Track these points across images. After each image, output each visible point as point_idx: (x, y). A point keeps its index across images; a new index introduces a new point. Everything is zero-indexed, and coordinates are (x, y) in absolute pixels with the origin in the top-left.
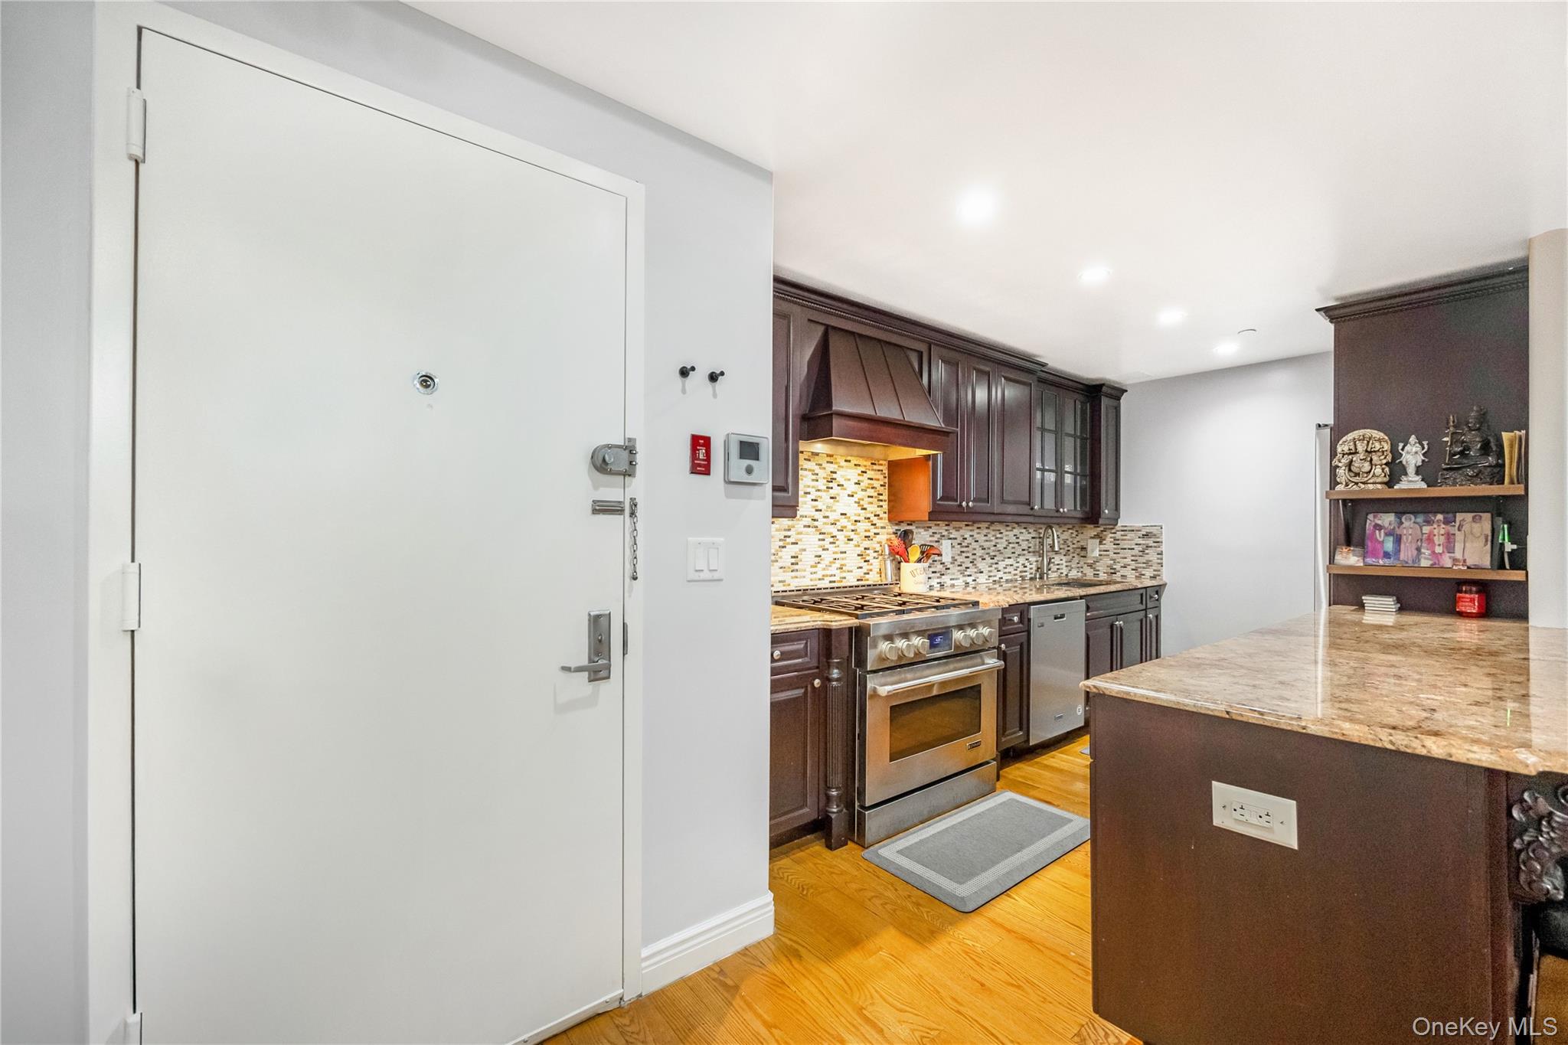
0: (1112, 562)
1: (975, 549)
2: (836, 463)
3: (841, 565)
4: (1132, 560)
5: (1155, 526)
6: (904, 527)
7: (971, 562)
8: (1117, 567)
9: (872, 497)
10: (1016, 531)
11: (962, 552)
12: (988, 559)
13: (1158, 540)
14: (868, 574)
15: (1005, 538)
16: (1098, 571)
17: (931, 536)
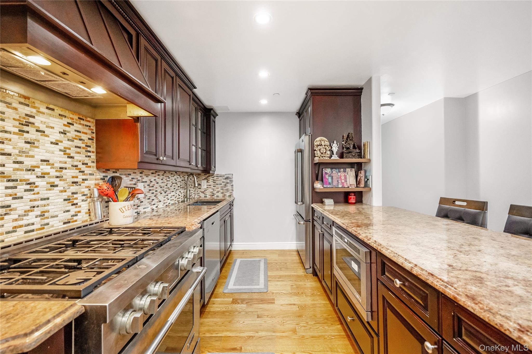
0: (213, 190)
1: (157, 188)
2: (34, 107)
3: (42, 212)
4: (221, 189)
5: (230, 174)
6: (110, 174)
7: (155, 196)
8: (215, 192)
9: (80, 147)
10: (175, 177)
11: (150, 190)
12: (163, 193)
13: (231, 180)
14: (76, 215)
15: (171, 181)
16: (206, 194)
17: (130, 181)
